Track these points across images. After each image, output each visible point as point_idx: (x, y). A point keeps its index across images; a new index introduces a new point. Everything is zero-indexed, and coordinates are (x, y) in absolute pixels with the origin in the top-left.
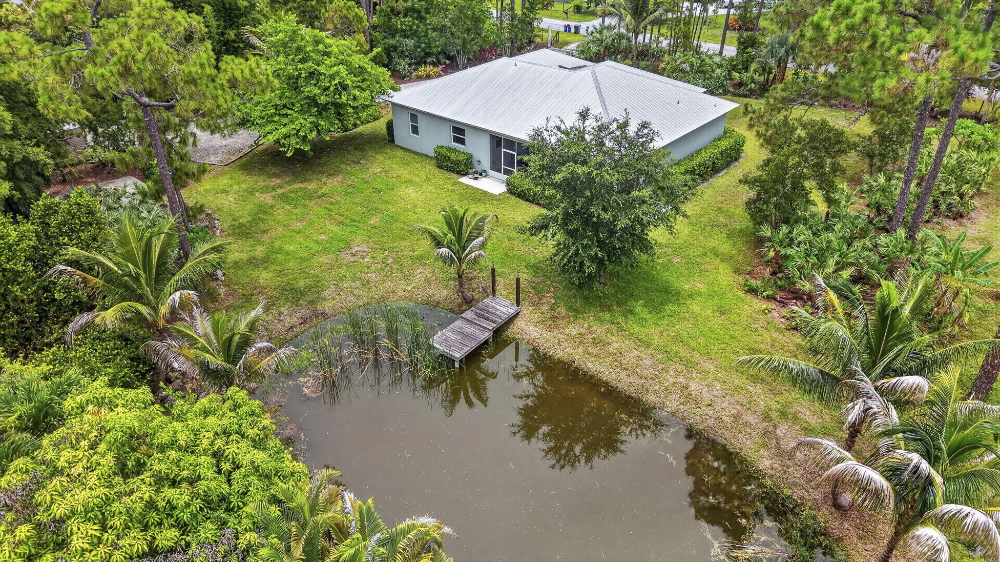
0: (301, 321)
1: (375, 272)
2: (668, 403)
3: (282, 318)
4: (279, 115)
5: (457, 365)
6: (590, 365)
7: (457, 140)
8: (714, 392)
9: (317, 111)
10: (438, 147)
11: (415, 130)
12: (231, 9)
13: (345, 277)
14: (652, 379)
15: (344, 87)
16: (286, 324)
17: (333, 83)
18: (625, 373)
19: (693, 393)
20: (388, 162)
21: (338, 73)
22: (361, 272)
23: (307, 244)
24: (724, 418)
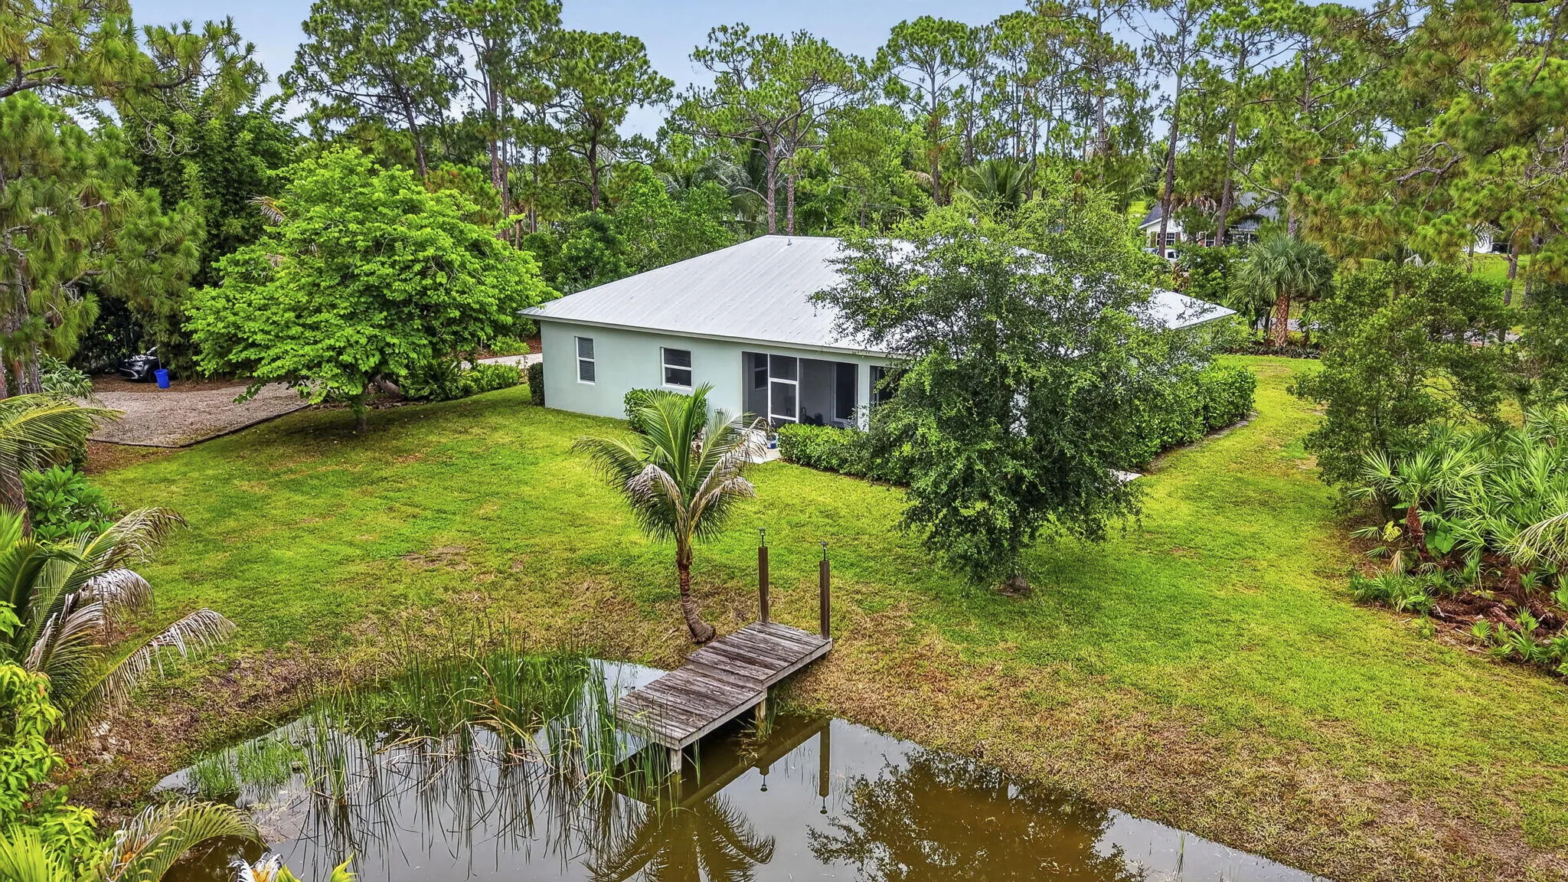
0: (283, 685)
1: (478, 590)
2: (1251, 828)
3: (235, 675)
4: (304, 325)
5: (676, 764)
6: (1023, 758)
7: (674, 377)
8: (1371, 792)
9: (385, 318)
10: (634, 392)
11: (587, 372)
12: (240, 182)
13: (406, 597)
14: (1195, 773)
15: (443, 265)
16: (243, 690)
17: (421, 255)
18: (1122, 765)
19: (1316, 799)
20: (526, 430)
21: (432, 241)
22: (446, 589)
23: (325, 546)
24: (1420, 853)
